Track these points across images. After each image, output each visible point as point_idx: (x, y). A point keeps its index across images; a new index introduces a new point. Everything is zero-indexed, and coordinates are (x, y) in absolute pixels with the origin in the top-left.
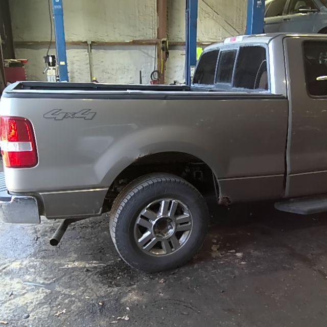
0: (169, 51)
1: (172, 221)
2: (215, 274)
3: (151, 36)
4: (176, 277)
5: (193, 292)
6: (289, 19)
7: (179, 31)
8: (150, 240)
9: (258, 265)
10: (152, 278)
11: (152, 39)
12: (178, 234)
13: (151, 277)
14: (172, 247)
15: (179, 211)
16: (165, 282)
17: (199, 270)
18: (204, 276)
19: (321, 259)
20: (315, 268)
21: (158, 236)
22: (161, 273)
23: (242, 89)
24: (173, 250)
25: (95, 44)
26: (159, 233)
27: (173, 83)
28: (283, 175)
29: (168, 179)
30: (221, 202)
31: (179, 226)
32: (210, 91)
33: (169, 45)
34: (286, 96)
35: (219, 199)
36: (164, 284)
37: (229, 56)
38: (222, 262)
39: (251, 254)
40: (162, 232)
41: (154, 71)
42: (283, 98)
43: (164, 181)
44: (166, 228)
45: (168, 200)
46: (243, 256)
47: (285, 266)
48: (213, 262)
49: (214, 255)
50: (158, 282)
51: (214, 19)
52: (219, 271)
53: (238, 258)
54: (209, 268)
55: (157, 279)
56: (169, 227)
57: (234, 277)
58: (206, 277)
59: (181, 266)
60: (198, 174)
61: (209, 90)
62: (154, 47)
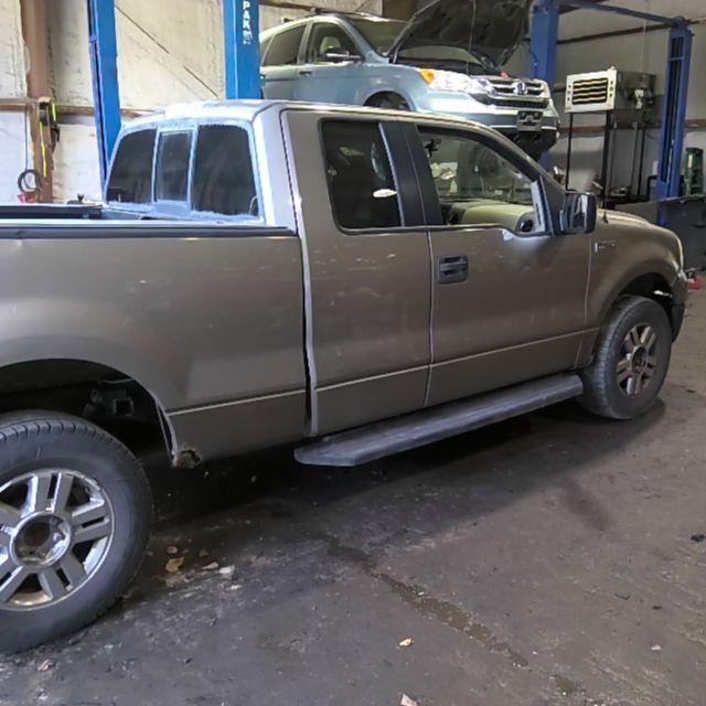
0: (62, 127)
1: (60, 521)
2: (172, 624)
3: (13, 92)
4: (79, 649)
5: (120, 676)
6: (309, 73)
7: (81, 84)
8: (8, 575)
9: (265, 586)
10: (20, 664)
11: (14, 96)
12: (80, 550)
13: (17, 661)
14: (66, 582)
15: (78, 496)
16: (54, 665)
17: (136, 624)
18: (148, 634)
19: (386, 551)
20: (375, 572)
21: (28, 563)
22: (42, 647)
23: (211, 214)
24: (69, 587)
26: (32, 553)
27: (76, 199)
28: (304, 391)
29: (43, 425)
30: (178, 462)
31: (81, 530)
32: (145, 218)
33: (57, 114)
34: (294, 229)
35: (173, 457)
36: (50, 672)
37: (177, 143)
38: (187, 595)
39: (253, 565)
40: (39, 549)
41: (27, 171)
42: (290, 233)
43: (32, 432)
44: (49, 540)
45: (48, 474)
46: (235, 572)
47: (320, 579)
48: (168, 598)
49: (171, 582)
50: (36, 669)
51: (158, 62)
52: (181, 616)
53: (225, 580)
54: (159, 613)
55: (32, 663)
56: (56, 536)
57: (214, 623)
58: (151, 635)
59: (93, 623)
60: (123, 407)
61: (143, 215)
62: (22, 115)
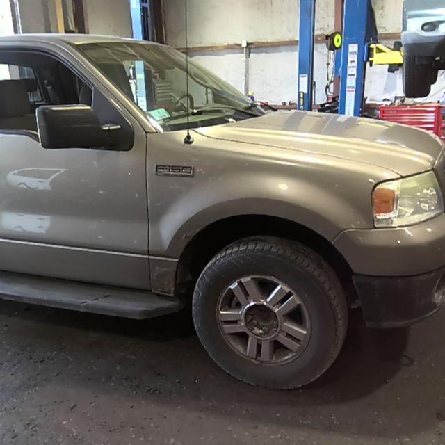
25: (253, 46)
41: (331, 82)
